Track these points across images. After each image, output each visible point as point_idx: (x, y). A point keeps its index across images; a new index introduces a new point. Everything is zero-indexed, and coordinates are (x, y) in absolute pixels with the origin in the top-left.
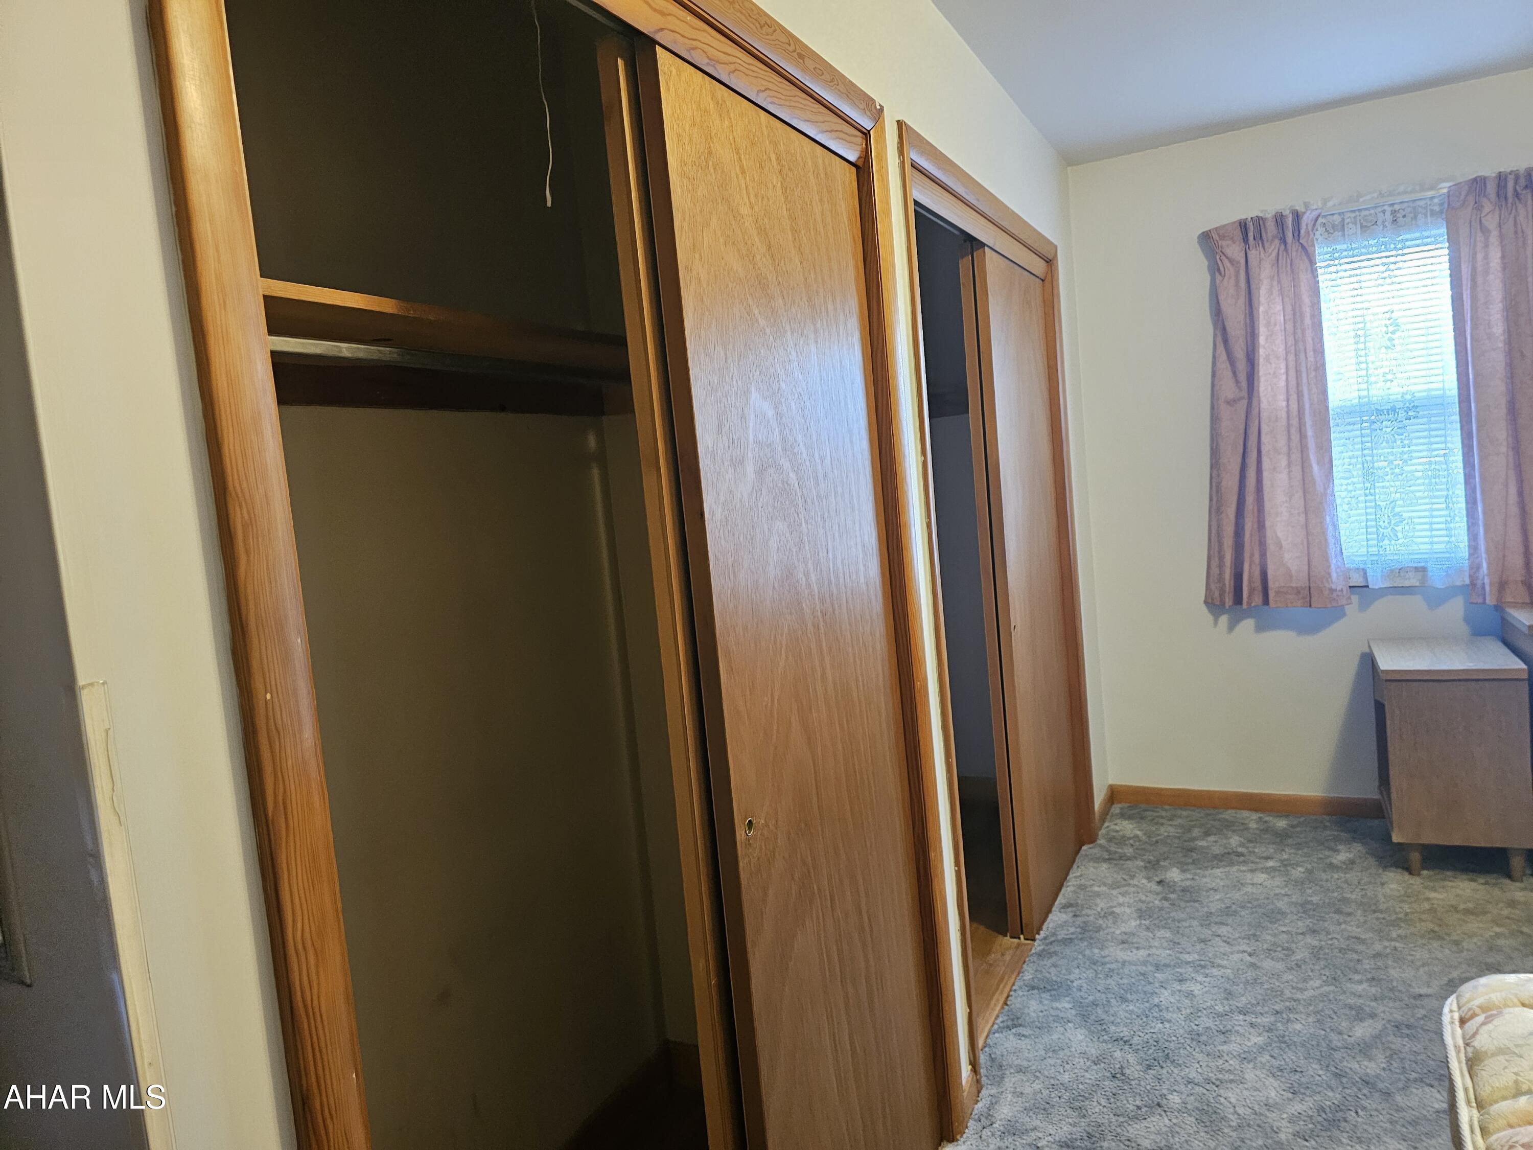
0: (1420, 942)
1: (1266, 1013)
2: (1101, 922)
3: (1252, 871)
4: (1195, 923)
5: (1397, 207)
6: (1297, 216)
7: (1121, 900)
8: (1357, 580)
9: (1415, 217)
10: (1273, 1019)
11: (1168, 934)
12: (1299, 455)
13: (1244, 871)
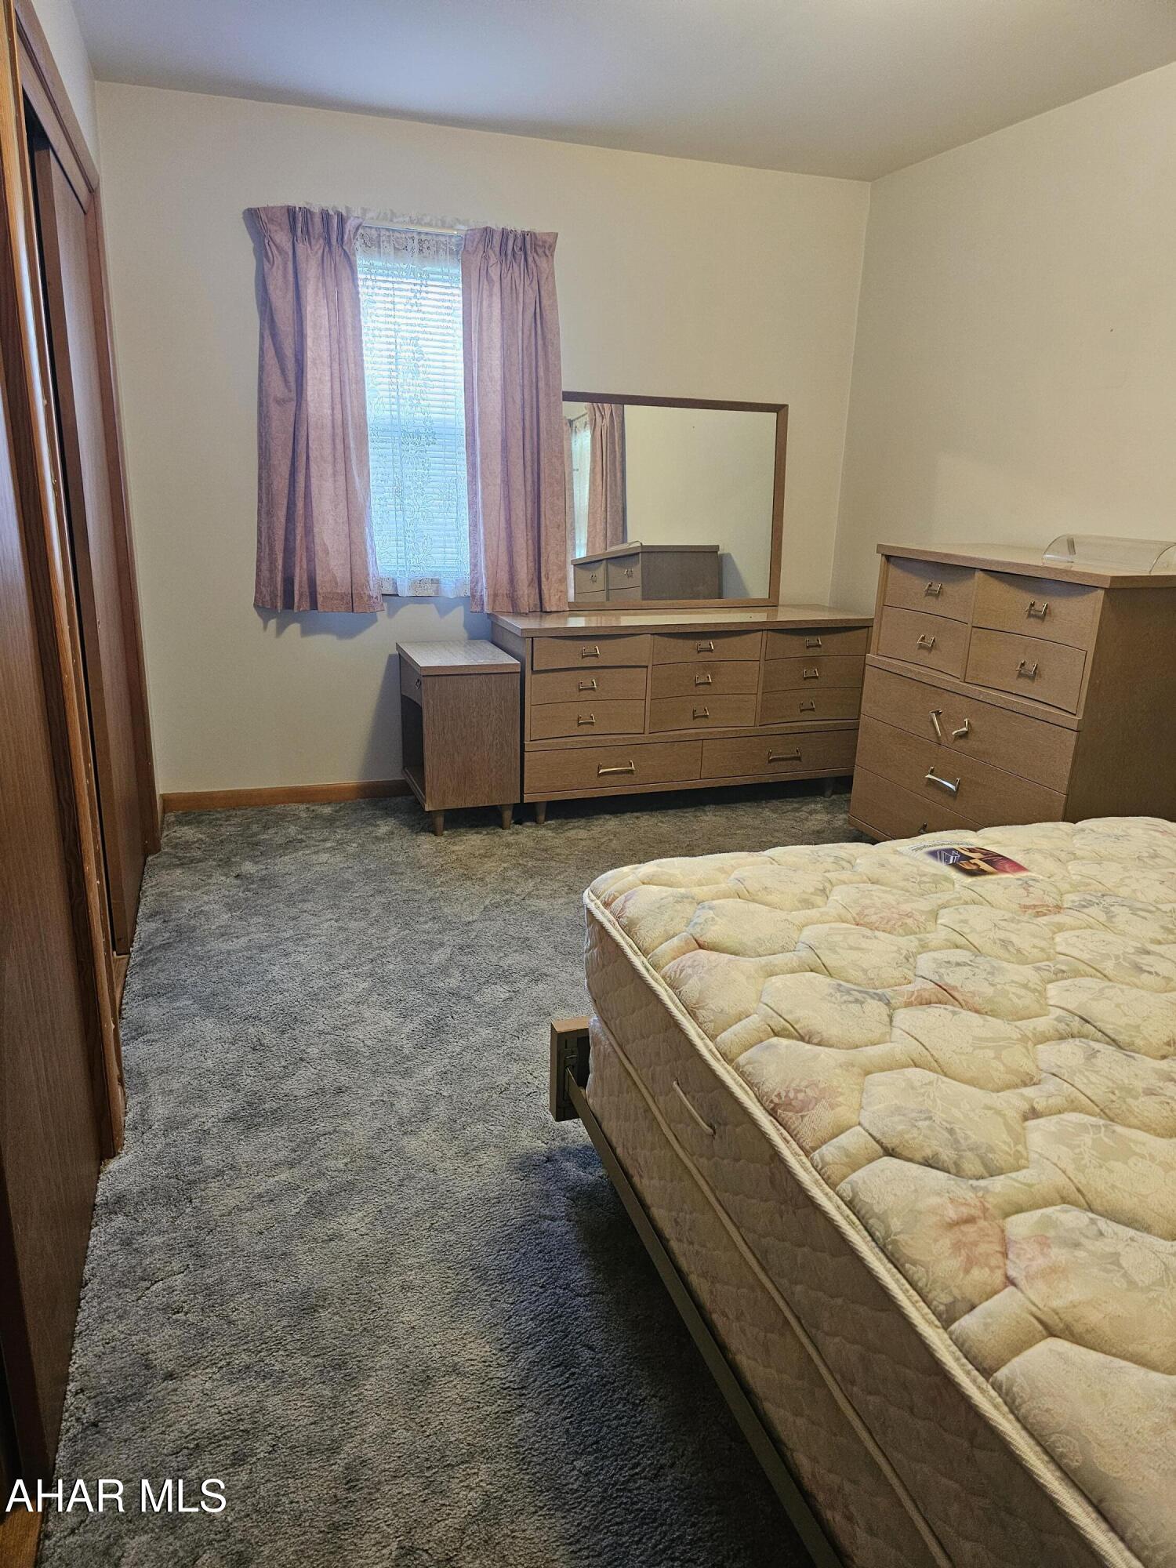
0: (458, 884)
1: (365, 963)
2: (193, 922)
3: (316, 853)
4: (281, 905)
5: (423, 237)
6: (342, 220)
7: (206, 898)
8: (389, 590)
9: (437, 252)
10: (370, 966)
11: (261, 919)
12: (343, 464)
13: (309, 854)
